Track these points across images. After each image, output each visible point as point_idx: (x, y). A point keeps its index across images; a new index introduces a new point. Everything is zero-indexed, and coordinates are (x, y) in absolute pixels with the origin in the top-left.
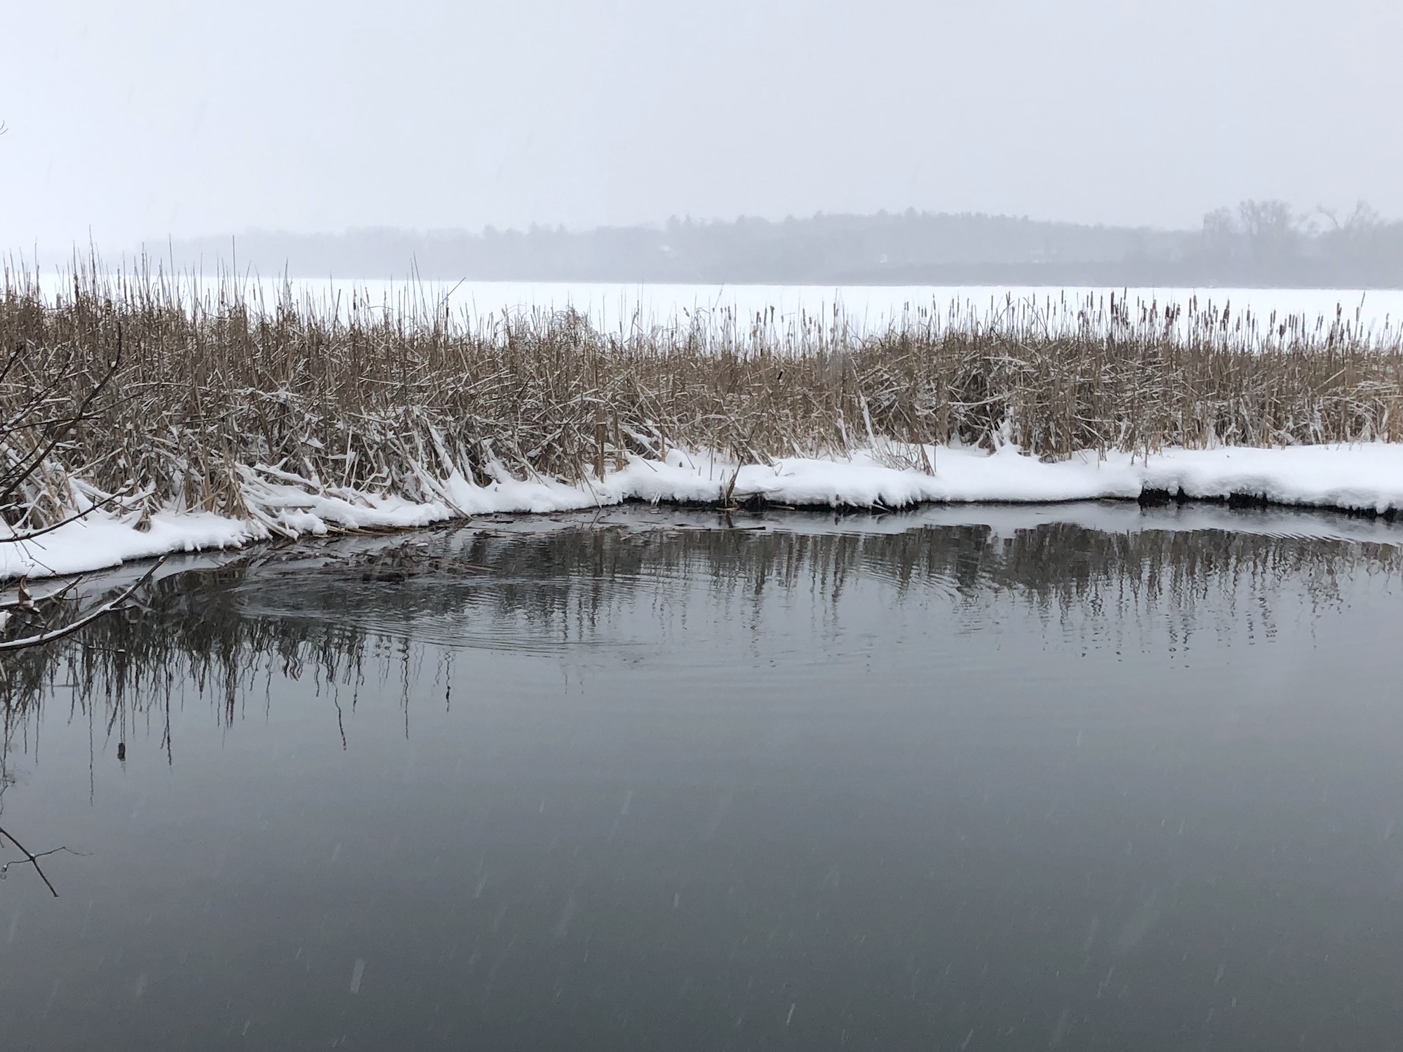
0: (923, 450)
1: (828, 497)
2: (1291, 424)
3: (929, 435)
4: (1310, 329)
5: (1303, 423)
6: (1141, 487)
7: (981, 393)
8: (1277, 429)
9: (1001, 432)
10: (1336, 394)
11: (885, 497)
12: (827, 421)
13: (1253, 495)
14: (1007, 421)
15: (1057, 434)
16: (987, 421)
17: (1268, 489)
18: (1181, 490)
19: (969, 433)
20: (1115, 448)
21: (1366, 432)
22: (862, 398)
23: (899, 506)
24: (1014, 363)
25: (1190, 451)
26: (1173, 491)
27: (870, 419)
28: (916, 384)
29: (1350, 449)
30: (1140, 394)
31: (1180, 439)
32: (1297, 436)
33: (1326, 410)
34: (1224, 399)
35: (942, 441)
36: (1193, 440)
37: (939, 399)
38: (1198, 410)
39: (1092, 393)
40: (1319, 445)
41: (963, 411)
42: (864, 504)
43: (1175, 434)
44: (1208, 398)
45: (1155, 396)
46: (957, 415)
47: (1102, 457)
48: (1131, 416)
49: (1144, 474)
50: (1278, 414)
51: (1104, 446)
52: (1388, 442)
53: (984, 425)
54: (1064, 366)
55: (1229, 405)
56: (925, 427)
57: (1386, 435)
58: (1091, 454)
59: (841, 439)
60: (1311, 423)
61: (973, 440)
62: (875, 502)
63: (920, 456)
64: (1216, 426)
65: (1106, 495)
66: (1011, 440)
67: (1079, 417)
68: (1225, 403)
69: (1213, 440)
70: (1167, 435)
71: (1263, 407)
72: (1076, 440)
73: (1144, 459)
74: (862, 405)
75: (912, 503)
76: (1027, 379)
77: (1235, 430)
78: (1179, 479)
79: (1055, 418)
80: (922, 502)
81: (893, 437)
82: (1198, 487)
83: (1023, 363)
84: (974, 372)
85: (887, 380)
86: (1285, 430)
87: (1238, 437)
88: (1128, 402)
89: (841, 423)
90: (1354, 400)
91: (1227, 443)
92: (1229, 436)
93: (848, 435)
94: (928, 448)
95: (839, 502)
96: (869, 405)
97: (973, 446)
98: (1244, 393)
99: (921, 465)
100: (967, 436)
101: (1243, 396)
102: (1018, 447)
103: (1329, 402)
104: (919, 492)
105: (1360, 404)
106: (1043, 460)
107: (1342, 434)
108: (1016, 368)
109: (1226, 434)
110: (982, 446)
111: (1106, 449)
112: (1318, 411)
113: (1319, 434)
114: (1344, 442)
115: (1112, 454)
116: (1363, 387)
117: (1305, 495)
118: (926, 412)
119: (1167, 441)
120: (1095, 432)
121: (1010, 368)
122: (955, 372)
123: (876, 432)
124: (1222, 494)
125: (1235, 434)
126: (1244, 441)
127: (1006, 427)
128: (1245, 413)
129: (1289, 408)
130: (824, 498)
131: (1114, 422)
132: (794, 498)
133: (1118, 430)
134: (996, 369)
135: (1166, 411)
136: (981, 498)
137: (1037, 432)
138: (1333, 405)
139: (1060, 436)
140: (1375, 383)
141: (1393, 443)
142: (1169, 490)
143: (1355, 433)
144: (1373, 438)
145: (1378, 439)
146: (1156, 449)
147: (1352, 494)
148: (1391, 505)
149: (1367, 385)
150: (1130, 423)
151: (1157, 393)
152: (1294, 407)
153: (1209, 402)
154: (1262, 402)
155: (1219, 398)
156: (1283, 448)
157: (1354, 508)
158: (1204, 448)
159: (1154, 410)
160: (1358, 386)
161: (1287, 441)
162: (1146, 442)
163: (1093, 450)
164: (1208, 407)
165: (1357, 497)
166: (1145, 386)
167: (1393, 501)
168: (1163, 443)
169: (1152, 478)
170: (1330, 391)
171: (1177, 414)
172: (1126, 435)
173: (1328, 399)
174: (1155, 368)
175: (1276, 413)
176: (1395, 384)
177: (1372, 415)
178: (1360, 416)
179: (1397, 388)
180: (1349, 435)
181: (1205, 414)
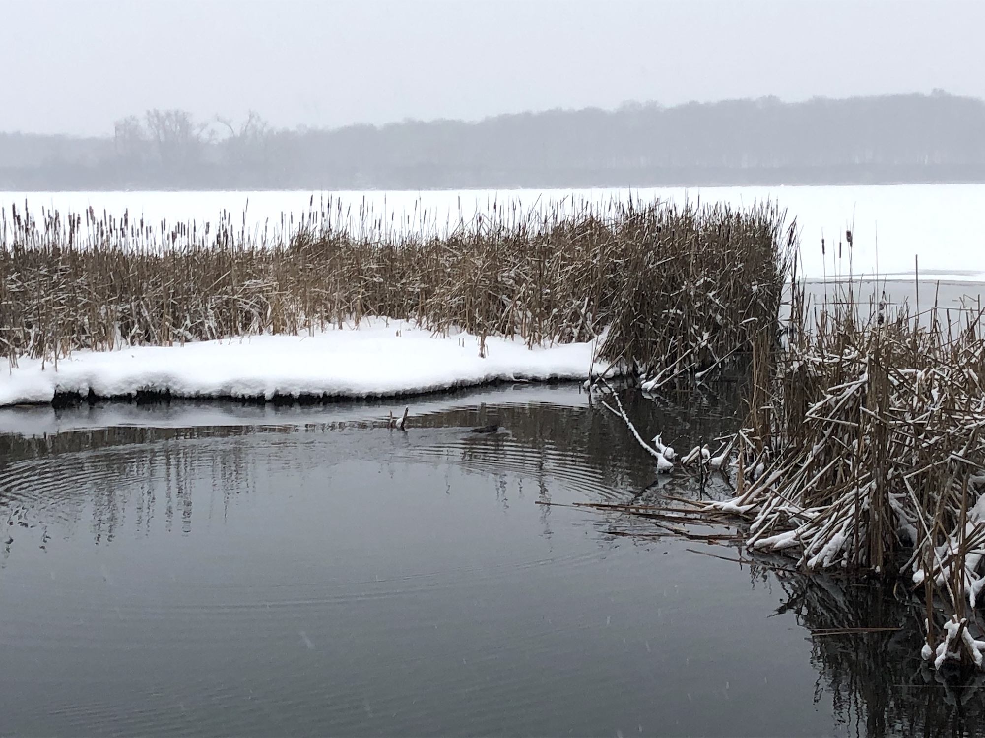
2: (188, 322)
4: (200, 233)
5: (199, 321)
6: (53, 391)
8: (177, 328)
10: (226, 293)
13: (158, 390)
17: (170, 384)
18: (91, 391)
20: (26, 354)
21: (255, 325)
25: (98, 353)
26: (85, 393)
29: (241, 343)
30: (46, 301)
31: (89, 342)
32: (195, 333)
33: (218, 308)
34: (127, 301)
36: (101, 342)
38: (103, 315)
40: (214, 341)
43: (83, 337)
44: (111, 302)
45: (62, 301)
47: (14, 364)
48: (39, 323)
49: (56, 378)
50: (177, 314)
51: (15, 353)
52: (274, 334)
55: (131, 308)
57: (272, 327)
58: (4, 362)
60: (206, 321)
64: (121, 328)
65: (20, 401)
68: (128, 306)
69: (119, 342)
70: (75, 339)
71: (162, 307)
73: (54, 364)
77: (139, 331)
78: (89, 381)
82: (107, 387)
86: (183, 328)
87: (141, 337)
88: (35, 310)
90: (241, 298)
91: (132, 344)
92: (133, 337)
98: (144, 296)
101: (143, 299)
103: (220, 300)
105: (247, 301)
107: (234, 329)
109: (130, 335)
111: (18, 356)
112: (211, 309)
113: (214, 330)
114: (236, 336)
115: (24, 361)
116: (248, 286)
117: (203, 388)
119: (77, 344)
120: (6, 341)
124: (129, 392)
125: (139, 335)
126: (148, 340)
128: (146, 314)
129: (185, 308)
131: (24, 330)
133: (27, 336)
135: (73, 316)
138: (224, 303)
140: (258, 281)
141: (277, 335)
142: (80, 392)
143: (245, 326)
144: (261, 331)
145: (265, 331)
146: (65, 353)
147: (243, 384)
148: (277, 391)
149: (252, 283)
150: (38, 329)
151: (63, 299)
152: (189, 307)
153: (112, 305)
154: (160, 303)
155: (121, 301)
156: (182, 345)
157: (246, 397)
158: (111, 349)
159: (61, 316)
160: (243, 286)
161: (186, 338)
162: (56, 347)
163: (5, 358)
164: (112, 311)
165: (249, 386)
166: (50, 293)
167: (279, 388)
168: (72, 347)
169: (63, 381)
170: (220, 290)
171: (83, 319)
172: (35, 341)
173: (219, 298)
174: (62, 275)
175: (174, 313)
176: (275, 281)
177: (258, 310)
178: (248, 312)
179: (277, 285)
180: (240, 329)
181: (110, 317)
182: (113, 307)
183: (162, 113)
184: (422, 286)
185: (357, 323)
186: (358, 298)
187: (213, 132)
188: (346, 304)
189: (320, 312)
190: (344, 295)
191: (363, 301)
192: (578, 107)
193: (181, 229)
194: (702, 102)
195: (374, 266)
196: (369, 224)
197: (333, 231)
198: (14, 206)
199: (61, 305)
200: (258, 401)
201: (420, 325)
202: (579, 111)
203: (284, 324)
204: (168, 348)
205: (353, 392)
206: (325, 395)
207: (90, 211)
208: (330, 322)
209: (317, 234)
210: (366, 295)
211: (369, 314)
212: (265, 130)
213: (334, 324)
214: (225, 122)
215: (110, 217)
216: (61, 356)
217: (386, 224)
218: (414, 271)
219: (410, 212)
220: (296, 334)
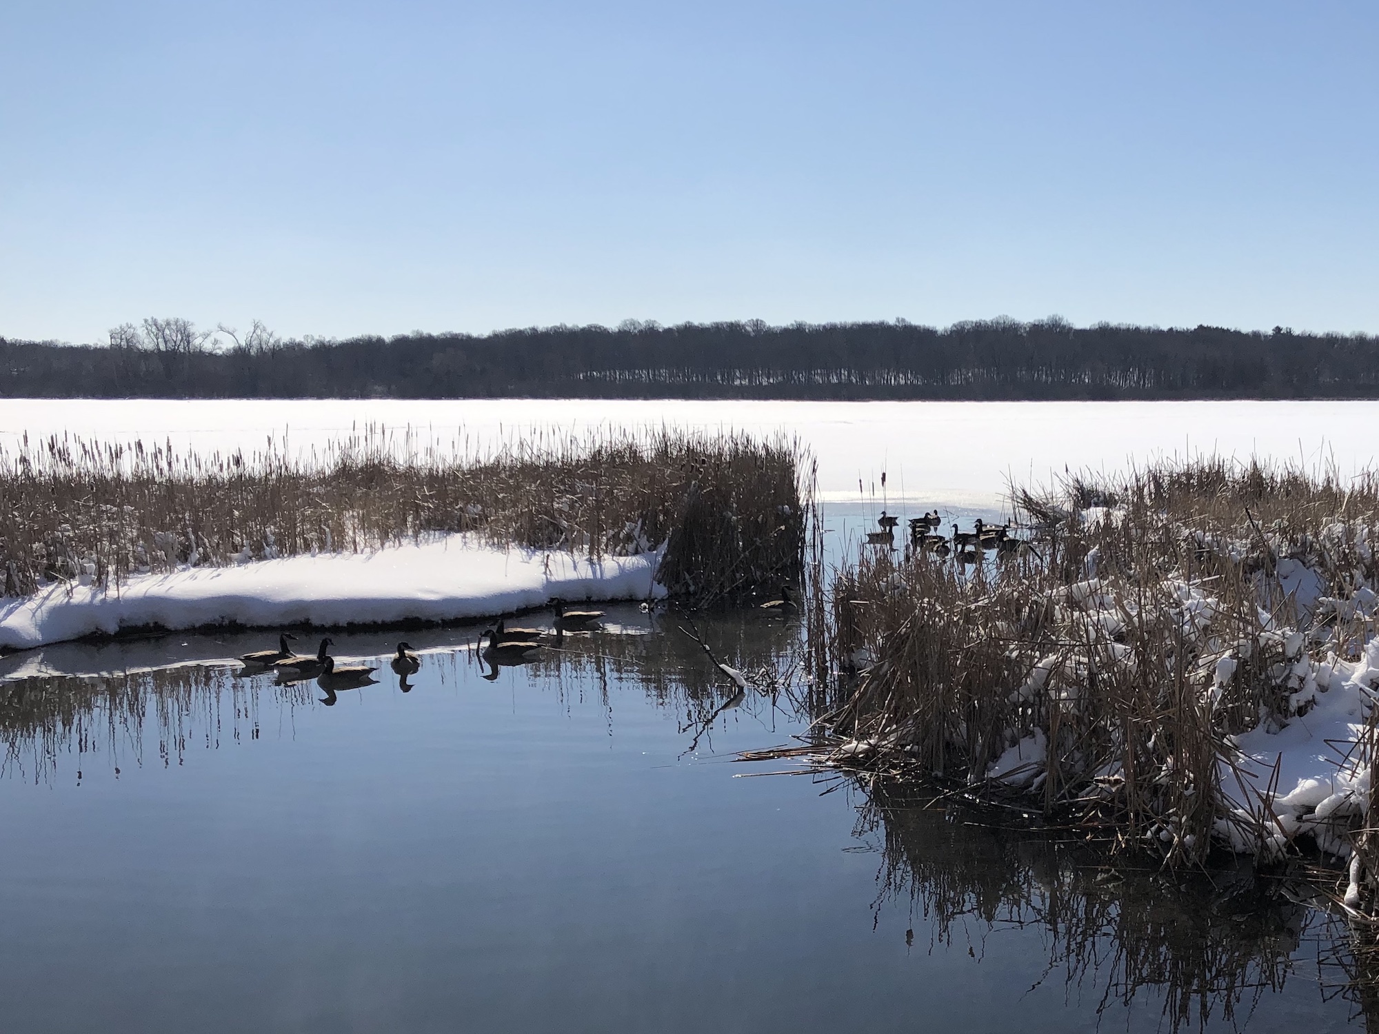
183: (161, 321)
187: (216, 342)
192: (582, 324)
194: (696, 323)
202: (583, 330)
212: (272, 341)
214: (229, 333)
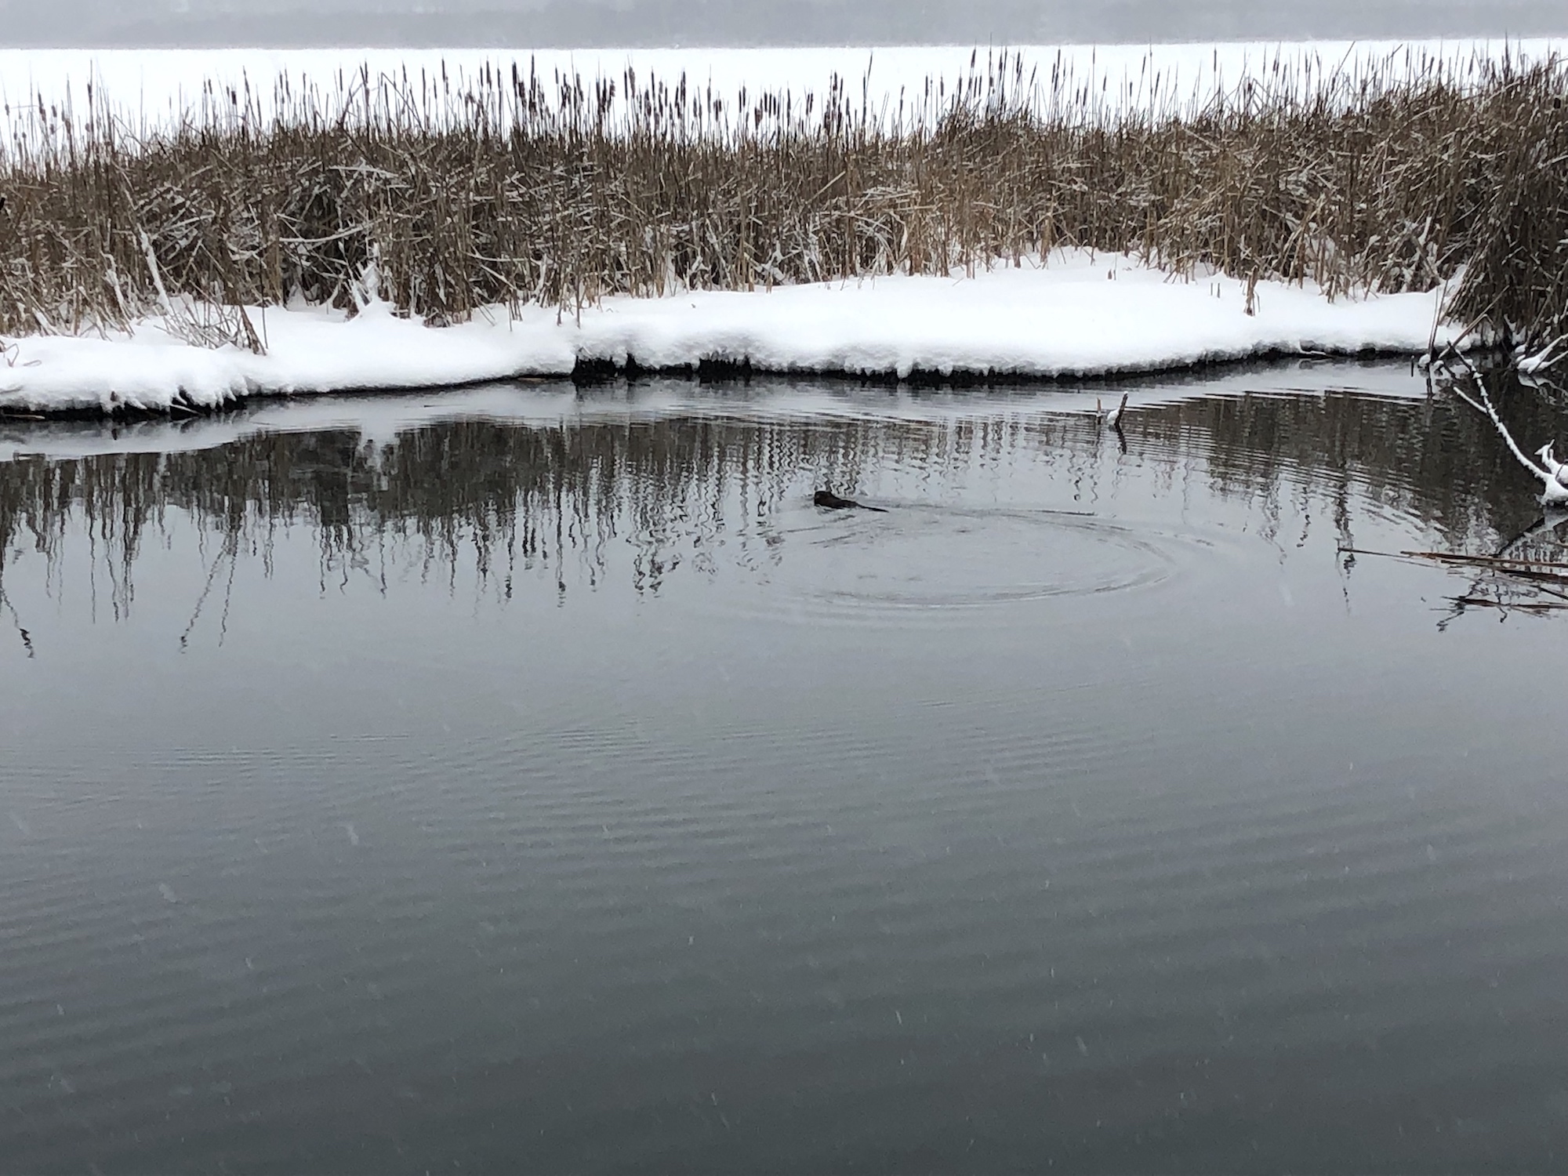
0: (244, 316)
1: (98, 397)
2: (778, 254)
3: (255, 291)
4: (798, 112)
5: (795, 252)
6: (575, 357)
7: (329, 223)
8: (760, 262)
9: (363, 282)
10: (837, 207)
11: (189, 392)
12: (89, 271)
13: (732, 360)
14: (371, 265)
15: (447, 283)
16: (343, 266)
17: (750, 350)
18: (630, 358)
19: (317, 285)
20: (534, 300)
21: (881, 259)
22: (144, 235)
23: (213, 405)
24: (375, 175)
25: (641, 299)
26: (621, 361)
27: (160, 268)
28: (228, 211)
29: (859, 287)
30: (563, 218)
31: (627, 282)
32: (789, 270)
33: (825, 232)
34: (684, 220)
35: (276, 299)
36: (645, 283)
37: (266, 234)
38: (648, 239)
39: (494, 218)
40: (818, 284)
41: (304, 251)
42: (156, 404)
43: (618, 275)
44: (660, 221)
45: (587, 219)
46: (295, 259)
47: (516, 315)
48: (552, 252)
49: (577, 337)
50: (761, 240)
51: (516, 298)
52: (911, 274)
53: (338, 272)
54: (451, 177)
55: (691, 230)
56: (248, 279)
57: (908, 263)
58: (499, 311)
59: (114, 302)
60: (805, 252)
61: (322, 297)
62: (175, 401)
63: (242, 325)
64: (675, 261)
65: (525, 372)
66: (379, 295)
67: (478, 255)
68: (686, 227)
69: (673, 283)
70: (606, 278)
71: (738, 228)
72: (477, 290)
73: (576, 316)
74: (144, 247)
75: (234, 399)
76: (397, 197)
77: (702, 267)
78: (627, 343)
79: (441, 258)
80: (250, 396)
81: (199, 297)
82: (653, 353)
83: (389, 175)
84: (316, 190)
85: (182, 205)
86: (770, 262)
87: (706, 276)
88: (547, 231)
89: (111, 276)
90: (861, 215)
91: (693, 286)
92: (694, 276)
93: (125, 296)
94: (253, 312)
95: (116, 404)
96: (154, 244)
97: (324, 305)
98: (711, 211)
99: (243, 339)
100: (315, 289)
101: (709, 215)
102: (391, 305)
103: (828, 219)
104: (243, 382)
105: (870, 221)
106: (430, 322)
107: (848, 265)
108: (378, 183)
109: (689, 272)
110: (337, 305)
111: (521, 302)
112: (814, 233)
113: (818, 267)
114: (852, 276)
115: (530, 309)
116: (872, 196)
117: (800, 358)
118: (247, 255)
119: (608, 285)
120: (503, 278)
121: (369, 183)
122: (286, 192)
123: (169, 290)
124: (688, 361)
125: (703, 272)
126: (716, 281)
127: (370, 275)
128: (713, 240)
129: (774, 231)
130: (91, 398)
131: (530, 262)
132: (43, 402)
133: (535, 271)
134: (349, 184)
135: (602, 241)
136: (340, 387)
137: (417, 280)
138: (834, 224)
139: (451, 286)
140: (888, 189)
141: (917, 275)
142: (614, 360)
143: (866, 262)
144: (890, 267)
145: (897, 270)
146: (591, 299)
147: (863, 352)
148: (916, 364)
149: (878, 192)
150: (551, 262)
151: (588, 214)
152: (780, 229)
153: (663, 226)
154: (735, 223)
155: (675, 219)
156: (769, 289)
157: (868, 372)
158: (661, 295)
159: (586, 241)
160: (866, 195)
161: (775, 279)
162: (577, 289)
163: (501, 304)
164: (661, 234)
165: (871, 356)
166: (570, 205)
167: (919, 360)
168: (602, 290)
169: (589, 343)
170: (828, 203)
171: (619, 246)
172: (548, 279)
173: (826, 215)
174: (584, 176)
175: (756, 239)
176: (914, 189)
177: (887, 236)
178: (871, 239)
179: (917, 195)
180: (858, 266)
181: (659, 244)
182: (663, 228)
184: (1153, 197)
185: (1044, 258)
186: (1047, 218)
188: (1027, 227)
189: (985, 239)
190: (1024, 212)
191: (1053, 221)
193: (769, 104)
195: (1074, 166)
196: (1067, 95)
197: (1007, 108)
198: (514, 67)
199: (586, 224)
200: (886, 380)
201: (1147, 261)
203: (928, 258)
204: (747, 294)
205: (1037, 368)
206: (991, 371)
207: (630, 76)
208: (1000, 256)
209: (981, 113)
210: (1060, 212)
211: (1063, 244)
213: (1007, 258)
215: (661, 84)
216: (585, 304)
217: (1094, 98)
218: (1139, 173)
219: (1135, 76)
220: (947, 274)
